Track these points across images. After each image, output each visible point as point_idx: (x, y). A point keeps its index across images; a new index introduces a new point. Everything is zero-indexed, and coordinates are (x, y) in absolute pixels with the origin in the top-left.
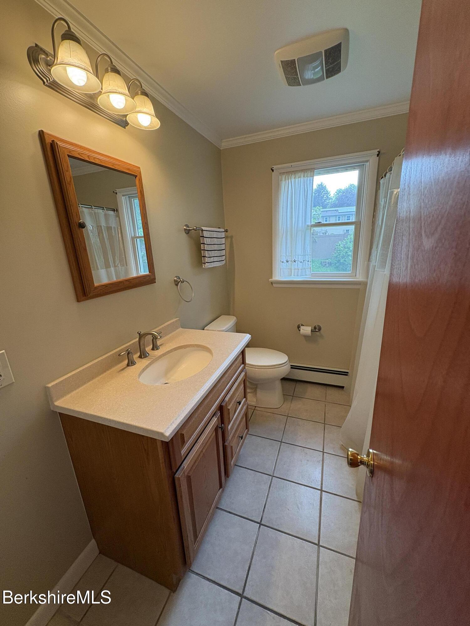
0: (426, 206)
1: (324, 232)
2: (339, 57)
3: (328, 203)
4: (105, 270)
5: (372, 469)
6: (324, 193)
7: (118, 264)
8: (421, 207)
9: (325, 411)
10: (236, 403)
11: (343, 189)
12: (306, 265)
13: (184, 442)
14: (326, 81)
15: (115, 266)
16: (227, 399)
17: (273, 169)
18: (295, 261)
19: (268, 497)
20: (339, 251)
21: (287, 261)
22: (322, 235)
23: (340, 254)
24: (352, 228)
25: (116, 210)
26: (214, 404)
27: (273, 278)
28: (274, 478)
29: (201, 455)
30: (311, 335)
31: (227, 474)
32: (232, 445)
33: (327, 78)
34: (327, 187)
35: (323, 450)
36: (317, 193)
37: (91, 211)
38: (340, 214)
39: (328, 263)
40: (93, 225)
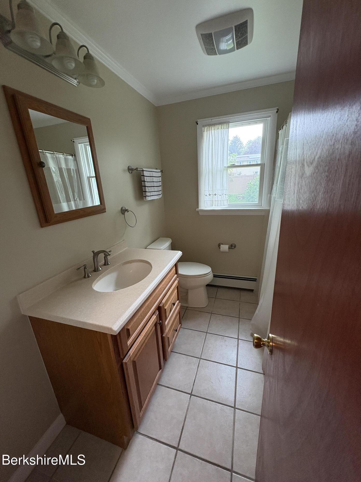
0: (307, 142)
1: (239, 173)
2: (246, 32)
3: (242, 151)
4: (66, 203)
5: (271, 348)
6: (238, 143)
7: (77, 199)
8: (304, 144)
9: (240, 308)
10: (171, 305)
11: (252, 140)
12: (224, 198)
13: (130, 335)
14: (237, 51)
15: (75, 201)
16: (164, 301)
17: (197, 122)
18: (215, 195)
19: (197, 374)
20: (250, 187)
21: (210, 195)
22: (238, 175)
23: (251, 190)
24: (259, 168)
25: (74, 155)
26: (154, 305)
27: (199, 207)
28: (201, 360)
29: (144, 345)
30: (228, 251)
31: (165, 359)
32: (168, 337)
33: (237, 49)
34: (240, 139)
35: (238, 337)
36: (233, 144)
37: (53, 156)
38: (251, 159)
39: (242, 197)
40: (55, 167)
